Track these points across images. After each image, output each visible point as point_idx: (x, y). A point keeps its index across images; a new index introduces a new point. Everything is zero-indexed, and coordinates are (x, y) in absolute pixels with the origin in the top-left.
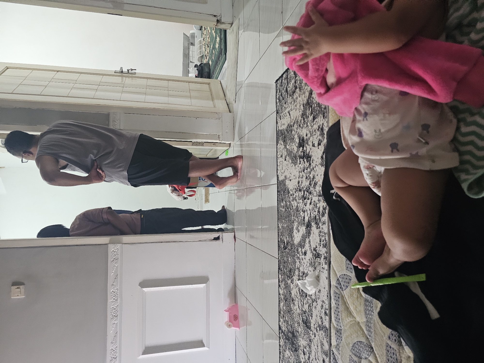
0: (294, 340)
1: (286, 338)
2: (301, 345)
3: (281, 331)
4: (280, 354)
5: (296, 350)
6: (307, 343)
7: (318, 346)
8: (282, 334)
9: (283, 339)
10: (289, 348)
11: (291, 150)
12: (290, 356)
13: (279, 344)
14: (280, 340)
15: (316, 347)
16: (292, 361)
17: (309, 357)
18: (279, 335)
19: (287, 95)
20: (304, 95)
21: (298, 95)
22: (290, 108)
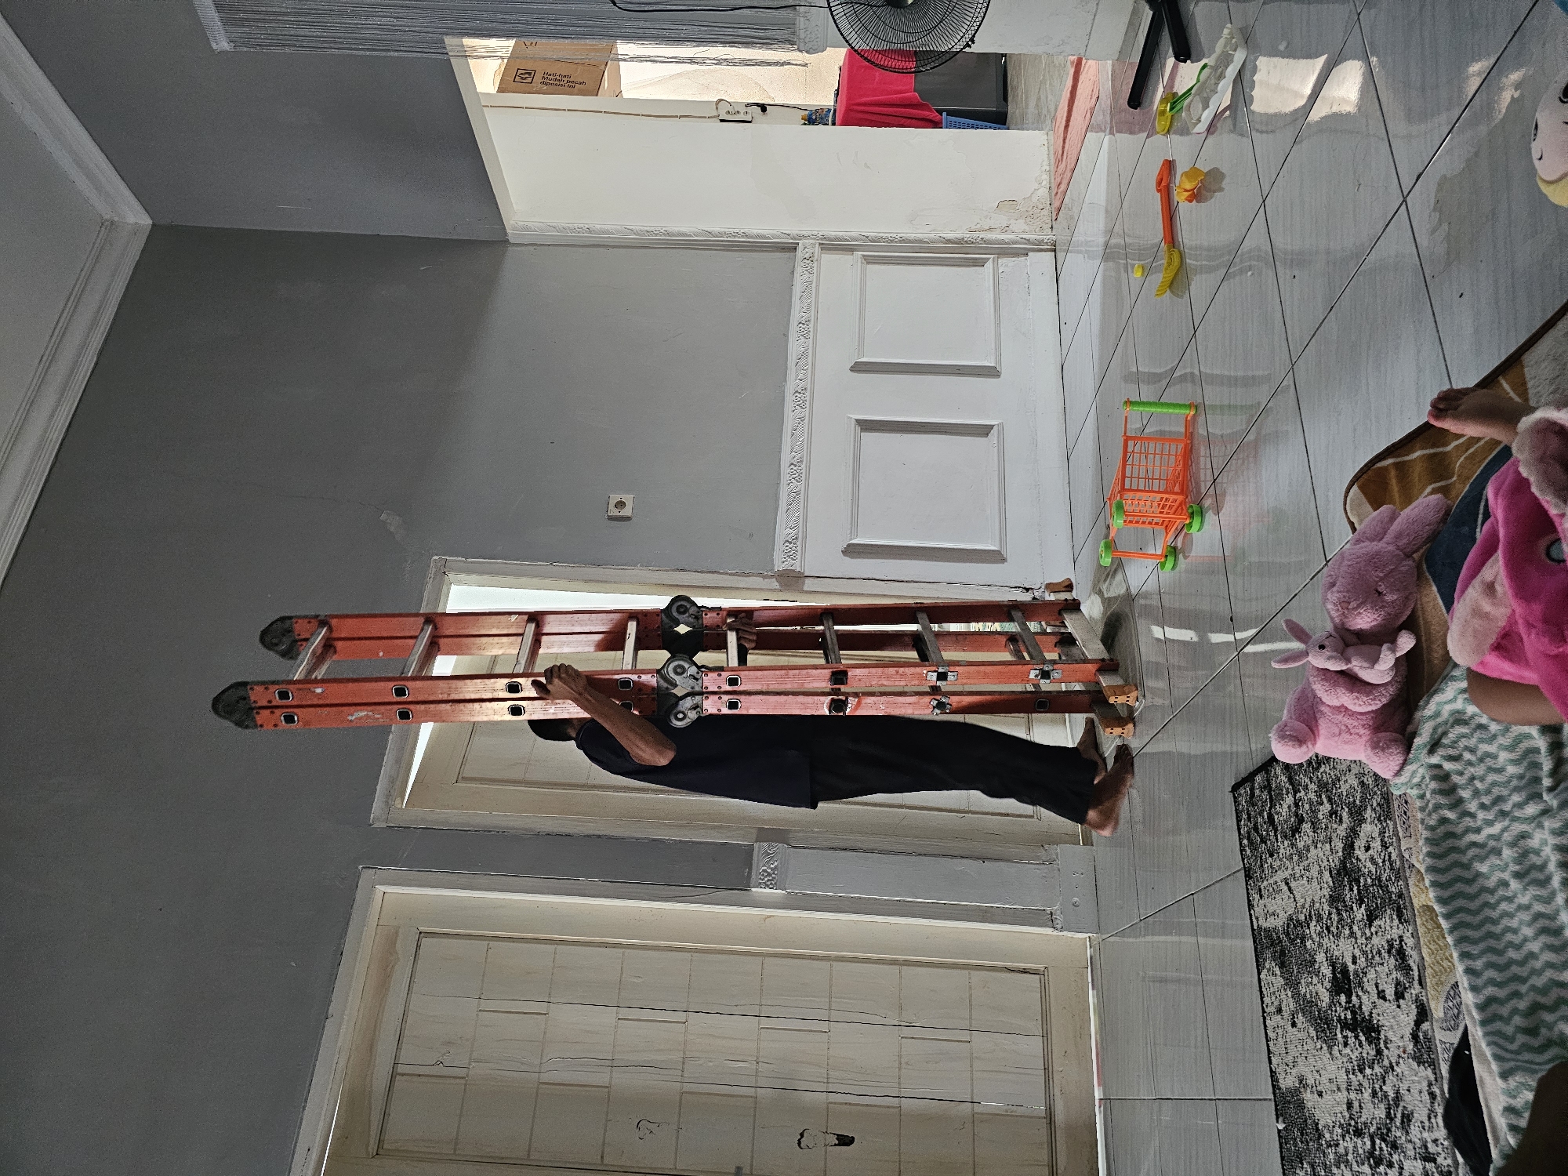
11: (1308, 996)
19: (1275, 833)
20: (1328, 845)
21: (1309, 842)
22: (1290, 871)
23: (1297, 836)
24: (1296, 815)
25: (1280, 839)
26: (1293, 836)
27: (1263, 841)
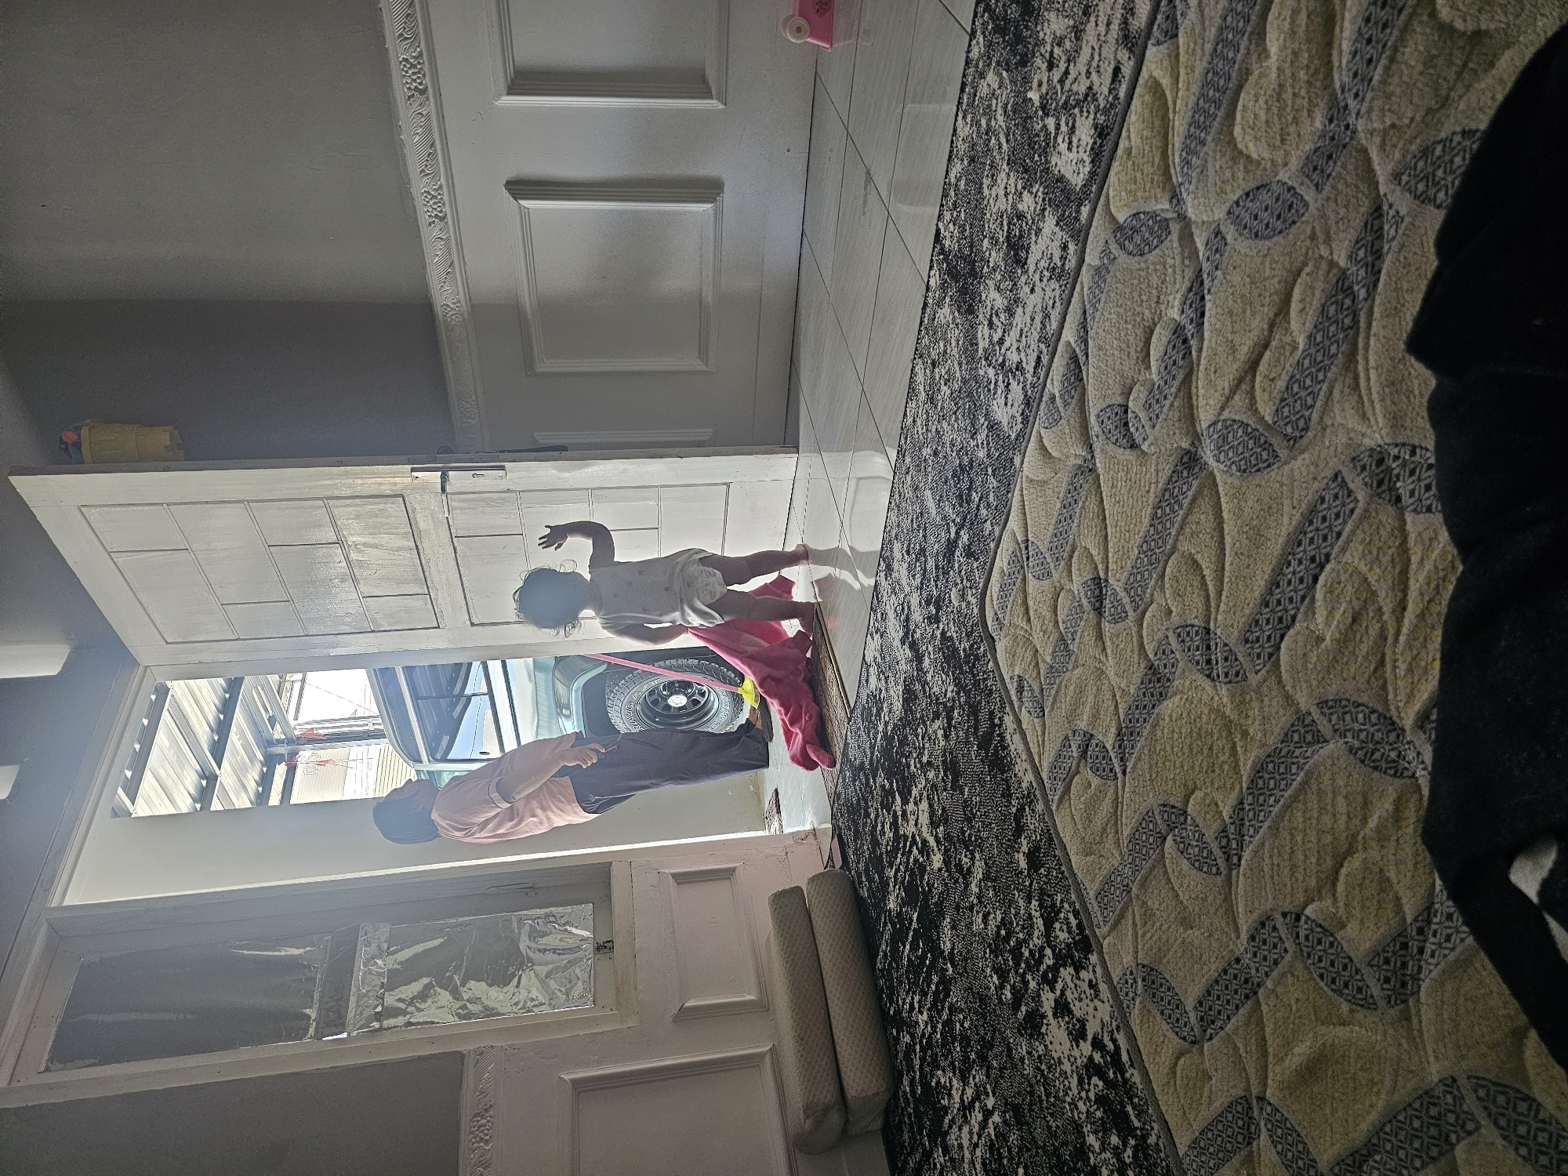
0: (1026, 27)
1: (998, 30)
2: (1047, 38)
3: (980, 10)
4: (962, 90)
5: (1024, 62)
6: (1071, 23)
7: (1108, 24)
8: (983, 16)
9: (985, 36)
10: (998, 63)
12: (997, 87)
13: (967, 57)
14: (974, 42)
15: (1102, 29)
16: (1000, 105)
17: (1067, 73)
18: (974, 22)
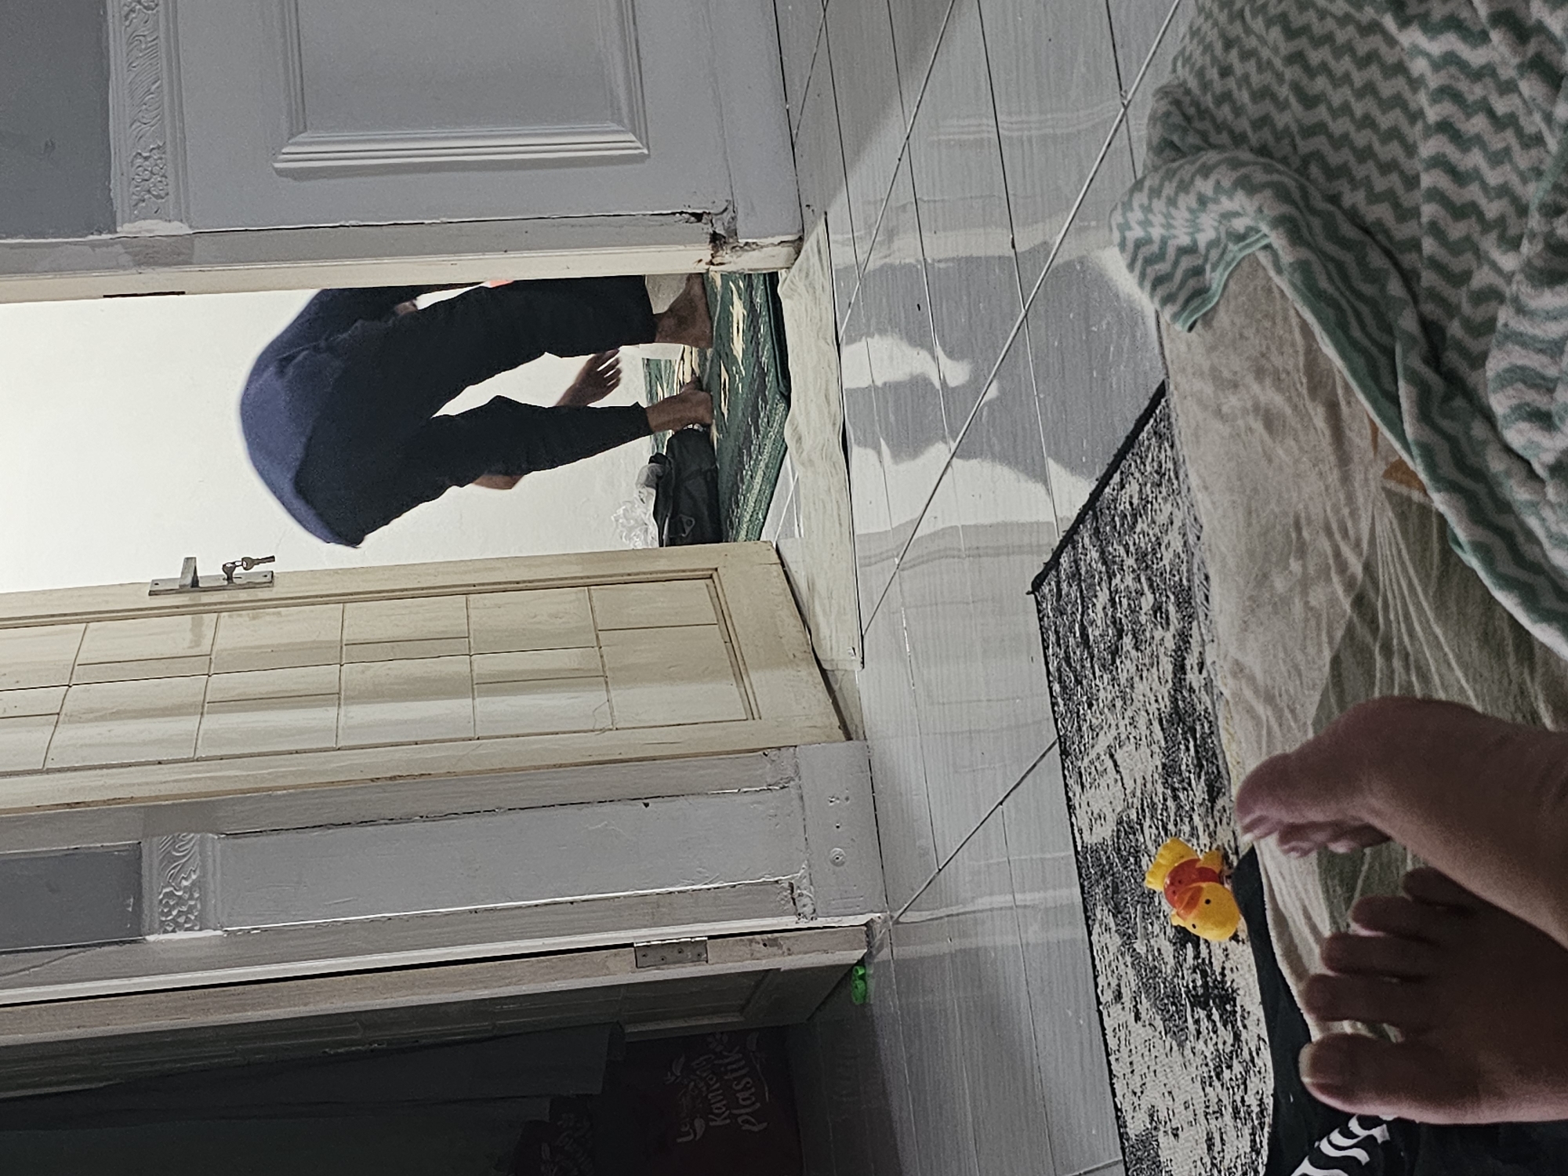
11: (1150, 958)
19: (1091, 662)
20: (1154, 670)
21: (1133, 669)
22: (1114, 732)
23: (1118, 662)
24: (1114, 623)
25: (1098, 674)
26: (1114, 662)
27: (1079, 682)
